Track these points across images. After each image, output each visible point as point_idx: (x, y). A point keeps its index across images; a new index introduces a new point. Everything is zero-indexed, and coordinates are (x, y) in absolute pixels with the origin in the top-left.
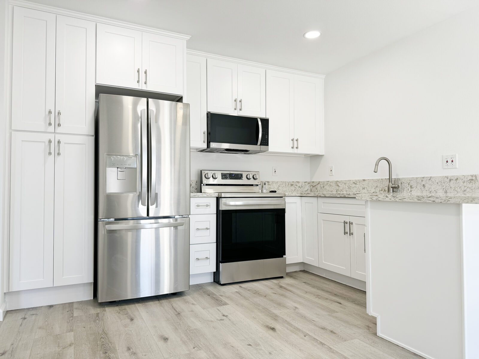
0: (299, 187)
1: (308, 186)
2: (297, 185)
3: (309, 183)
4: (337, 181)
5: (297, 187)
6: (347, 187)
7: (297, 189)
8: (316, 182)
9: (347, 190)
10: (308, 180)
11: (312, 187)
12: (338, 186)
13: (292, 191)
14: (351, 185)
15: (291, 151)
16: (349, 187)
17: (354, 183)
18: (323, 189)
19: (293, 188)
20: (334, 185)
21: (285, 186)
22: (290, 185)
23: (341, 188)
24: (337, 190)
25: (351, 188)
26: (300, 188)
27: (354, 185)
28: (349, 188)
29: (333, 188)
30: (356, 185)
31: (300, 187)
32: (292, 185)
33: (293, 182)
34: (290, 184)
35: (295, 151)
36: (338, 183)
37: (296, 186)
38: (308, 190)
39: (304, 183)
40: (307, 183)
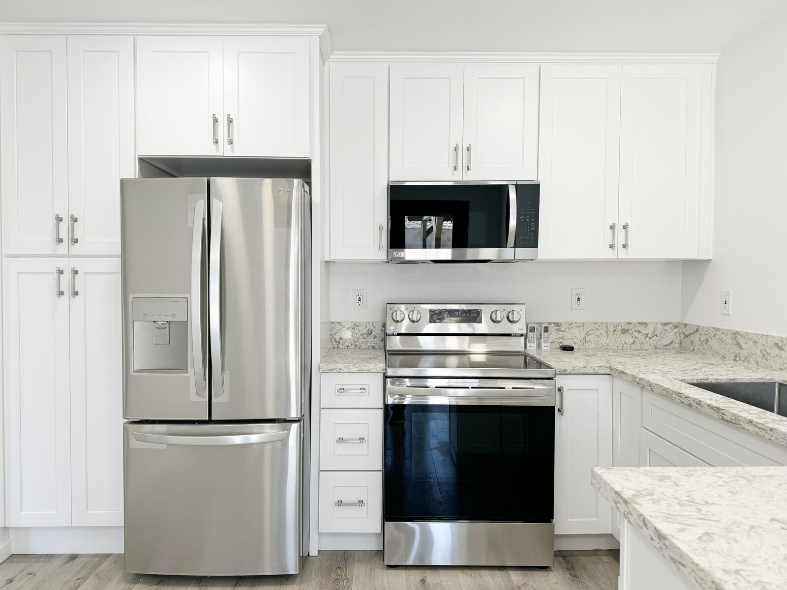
0: (647, 335)
1: (673, 333)
2: (639, 332)
3: (676, 327)
4: (737, 333)
5: (641, 336)
6: (758, 352)
7: (641, 341)
8: (693, 326)
9: (760, 360)
10: (675, 319)
11: (682, 335)
12: (738, 344)
13: (625, 346)
14: (769, 351)
15: (609, 255)
16: (764, 353)
17: (776, 344)
18: (706, 346)
19: (628, 338)
20: (730, 341)
21: (604, 333)
22: (620, 331)
23: (745, 353)
24: (736, 356)
25: (769, 358)
26: (650, 338)
27: (776, 351)
28: (764, 356)
29: (727, 347)
30: (781, 352)
31: (650, 336)
32: (625, 331)
33: (629, 324)
34: (619, 328)
35: (622, 254)
36: (739, 337)
37: (636, 334)
38: (672, 342)
39: (660, 327)
40: (670, 326)
